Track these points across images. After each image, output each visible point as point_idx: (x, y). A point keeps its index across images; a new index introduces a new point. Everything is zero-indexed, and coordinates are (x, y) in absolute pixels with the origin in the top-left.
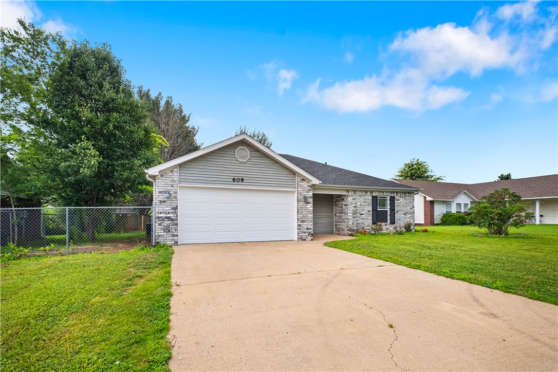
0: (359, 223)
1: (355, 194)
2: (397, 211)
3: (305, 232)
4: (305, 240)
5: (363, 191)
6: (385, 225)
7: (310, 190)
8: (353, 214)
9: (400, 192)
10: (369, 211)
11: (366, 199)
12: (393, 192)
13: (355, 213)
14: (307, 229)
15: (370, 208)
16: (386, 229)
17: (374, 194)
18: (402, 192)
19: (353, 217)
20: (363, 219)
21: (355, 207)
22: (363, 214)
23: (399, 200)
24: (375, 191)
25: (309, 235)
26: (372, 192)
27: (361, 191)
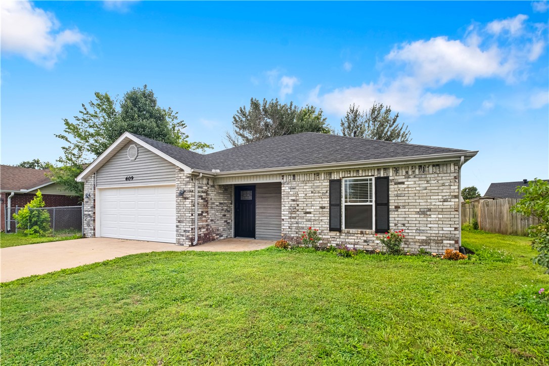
0: (303, 228)
1: (294, 179)
2: (397, 207)
3: (183, 235)
4: (183, 245)
5: (310, 173)
6: (362, 233)
7: (188, 182)
8: (291, 213)
9: (406, 166)
10: (322, 208)
11: (318, 187)
12: (385, 169)
13: (293, 210)
14: (185, 231)
15: (326, 202)
16: (365, 241)
17: (335, 177)
18: (413, 166)
19: (290, 218)
20: (309, 220)
21: (294, 200)
22: (310, 213)
23: (403, 183)
24: (338, 171)
25: (186, 239)
26: (330, 173)
27: (305, 174)
